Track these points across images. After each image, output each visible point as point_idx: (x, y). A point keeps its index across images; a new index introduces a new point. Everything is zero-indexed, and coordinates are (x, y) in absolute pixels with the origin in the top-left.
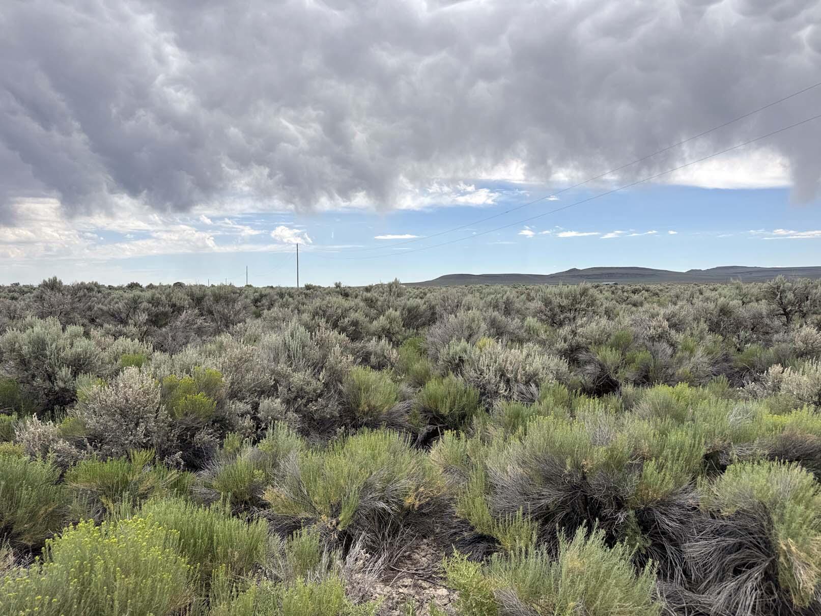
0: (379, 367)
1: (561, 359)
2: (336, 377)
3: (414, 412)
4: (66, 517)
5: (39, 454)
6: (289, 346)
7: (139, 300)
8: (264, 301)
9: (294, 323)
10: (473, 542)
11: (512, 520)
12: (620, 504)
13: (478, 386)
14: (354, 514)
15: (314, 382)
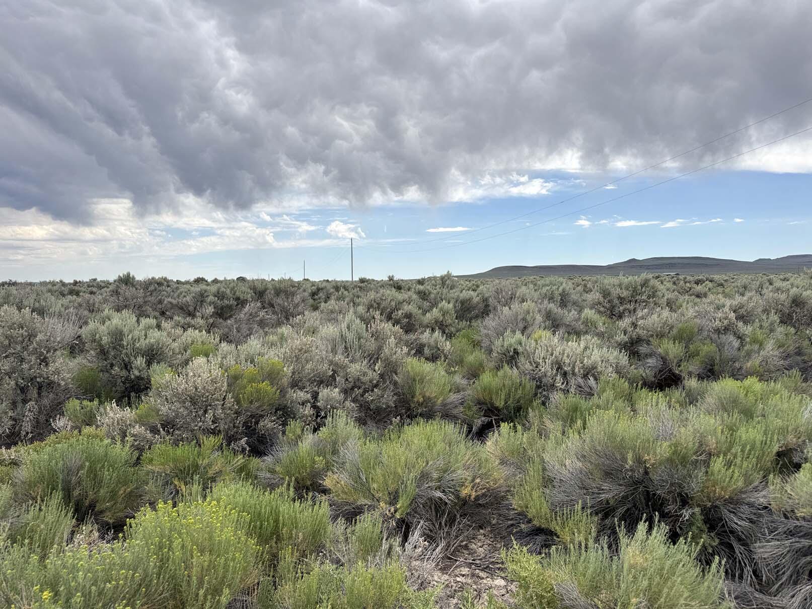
0: (433, 359)
1: (621, 352)
2: (391, 368)
3: (469, 404)
4: (143, 498)
5: (118, 438)
6: (346, 337)
7: (206, 294)
8: (321, 294)
9: (350, 316)
10: (530, 534)
11: (571, 514)
12: (685, 501)
13: (533, 379)
14: (412, 502)
15: (370, 373)
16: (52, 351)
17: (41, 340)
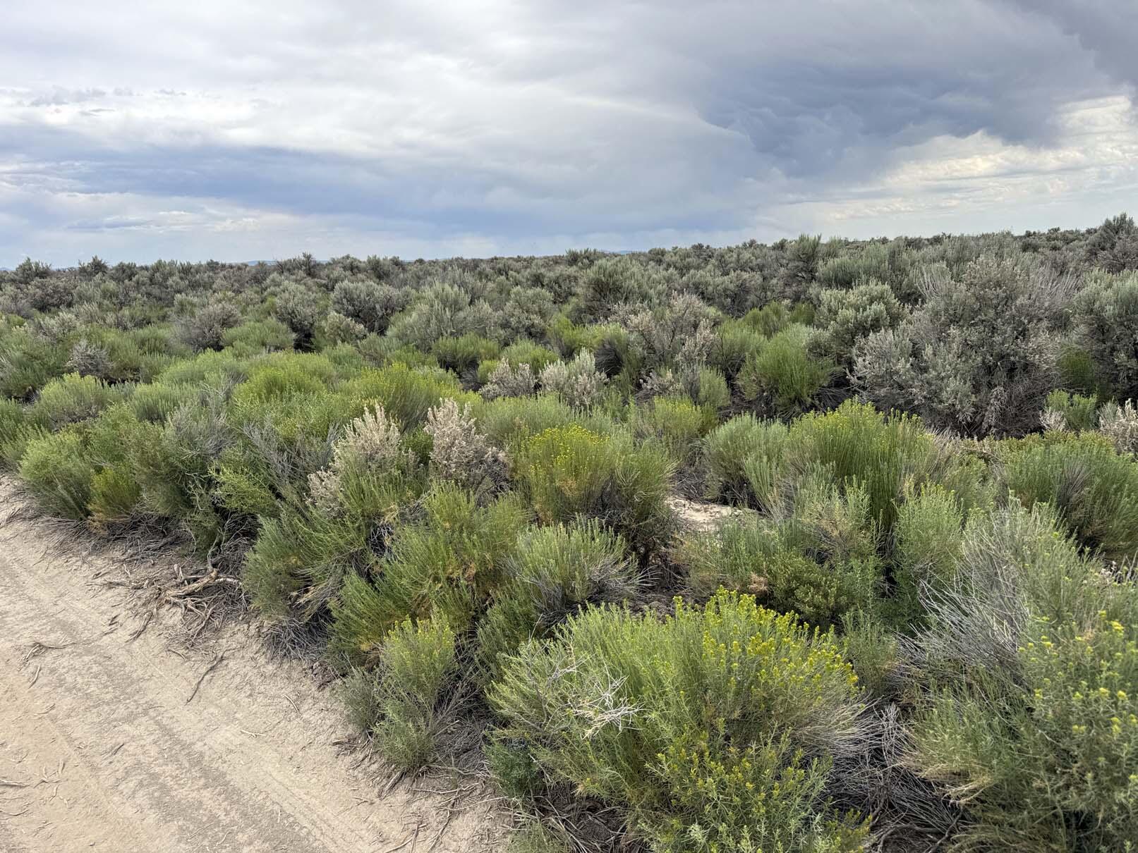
16: (1035, 321)
17: (1022, 304)
